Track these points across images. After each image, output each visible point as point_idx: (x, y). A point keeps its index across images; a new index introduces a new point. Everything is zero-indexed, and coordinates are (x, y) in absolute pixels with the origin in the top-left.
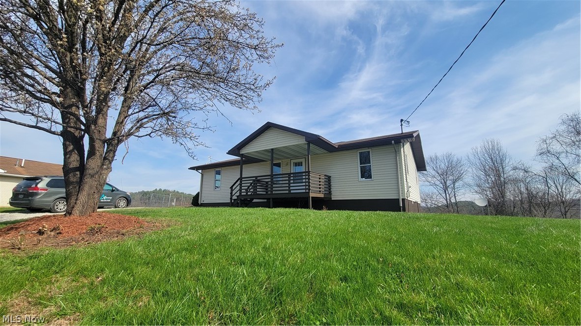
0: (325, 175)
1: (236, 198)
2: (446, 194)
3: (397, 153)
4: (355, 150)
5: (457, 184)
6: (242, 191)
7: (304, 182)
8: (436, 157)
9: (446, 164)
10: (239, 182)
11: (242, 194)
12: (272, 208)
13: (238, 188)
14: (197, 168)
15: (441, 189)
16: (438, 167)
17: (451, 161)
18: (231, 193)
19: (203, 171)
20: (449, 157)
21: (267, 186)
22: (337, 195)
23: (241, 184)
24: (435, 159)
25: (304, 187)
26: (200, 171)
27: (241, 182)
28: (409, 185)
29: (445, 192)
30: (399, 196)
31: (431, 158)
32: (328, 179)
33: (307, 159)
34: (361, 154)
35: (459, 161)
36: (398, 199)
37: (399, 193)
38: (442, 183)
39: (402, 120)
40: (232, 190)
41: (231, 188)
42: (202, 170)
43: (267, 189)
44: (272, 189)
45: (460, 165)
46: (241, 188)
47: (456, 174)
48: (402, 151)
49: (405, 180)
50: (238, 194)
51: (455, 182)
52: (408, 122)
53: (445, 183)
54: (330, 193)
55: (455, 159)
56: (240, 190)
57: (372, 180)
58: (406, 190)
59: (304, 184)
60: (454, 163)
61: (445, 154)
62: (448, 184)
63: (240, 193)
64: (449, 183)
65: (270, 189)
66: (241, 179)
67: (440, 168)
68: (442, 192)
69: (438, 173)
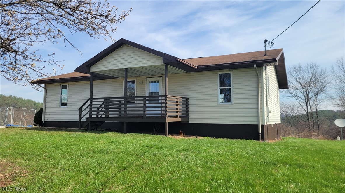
0: (183, 98)
1: (85, 120)
2: (307, 106)
3: (259, 76)
4: (215, 72)
5: (319, 97)
6: (93, 113)
7: (160, 103)
8: (300, 67)
9: (310, 76)
10: (88, 103)
11: (93, 116)
12: (126, 133)
13: (88, 109)
14: (39, 82)
15: (303, 101)
16: (301, 78)
17: (315, 72)
18: (80, 115)
19: (47, 85)
20: (313, 67)
21: (120, 106)
22: (194, 119)
23: (91, 105)
24: (298, 70)
25: (160, 109)
26: (43, 85)
27: (91, 103)
28: (270, 110)
29: (307, 104)
30: (258, 122)
31: (295, 68)
32: (186, 101)
33: (164, 78)
34: (221, 75)
35: (323, 73)
36: (257, 126)
37: (258, 119)
38: (304, 96)
39: (266, 41)
40: (81, 112)
41: (80, 109)
42: (45, 84)
43: (120, 109)
44: (125, 109)
45: (323, 77)
46: (91, 109)
47: (319, 86)
48: (264, 75)
49: (265, 105)
50: (88, 116)
51: (317, 94)
52: (272, 43)
53: (307, 95)
54: (187, 116)
55: (319, 70)
56: (90, 112)
57: (232, 105)
58: (266, 116)
59: (160, 105)
60: (318, 74)
61: (309, 64)
62: (310, 97)
63: (91, 115)
64: (311, 95)
65: (123, 109)
66: (91, 99)
67: (303, 79)
68: (304, 104)
69: (301, 85)
